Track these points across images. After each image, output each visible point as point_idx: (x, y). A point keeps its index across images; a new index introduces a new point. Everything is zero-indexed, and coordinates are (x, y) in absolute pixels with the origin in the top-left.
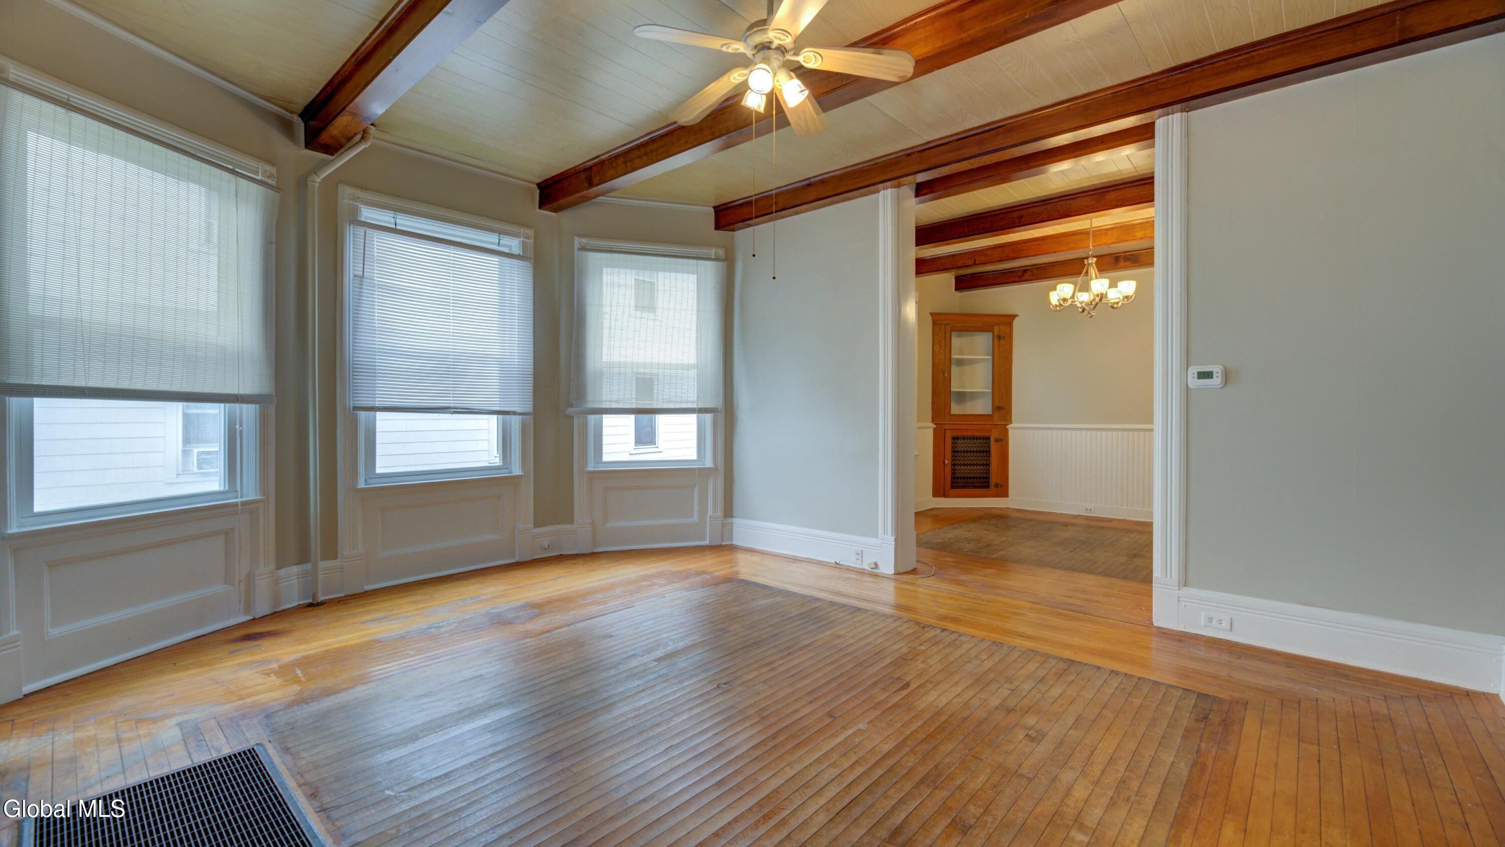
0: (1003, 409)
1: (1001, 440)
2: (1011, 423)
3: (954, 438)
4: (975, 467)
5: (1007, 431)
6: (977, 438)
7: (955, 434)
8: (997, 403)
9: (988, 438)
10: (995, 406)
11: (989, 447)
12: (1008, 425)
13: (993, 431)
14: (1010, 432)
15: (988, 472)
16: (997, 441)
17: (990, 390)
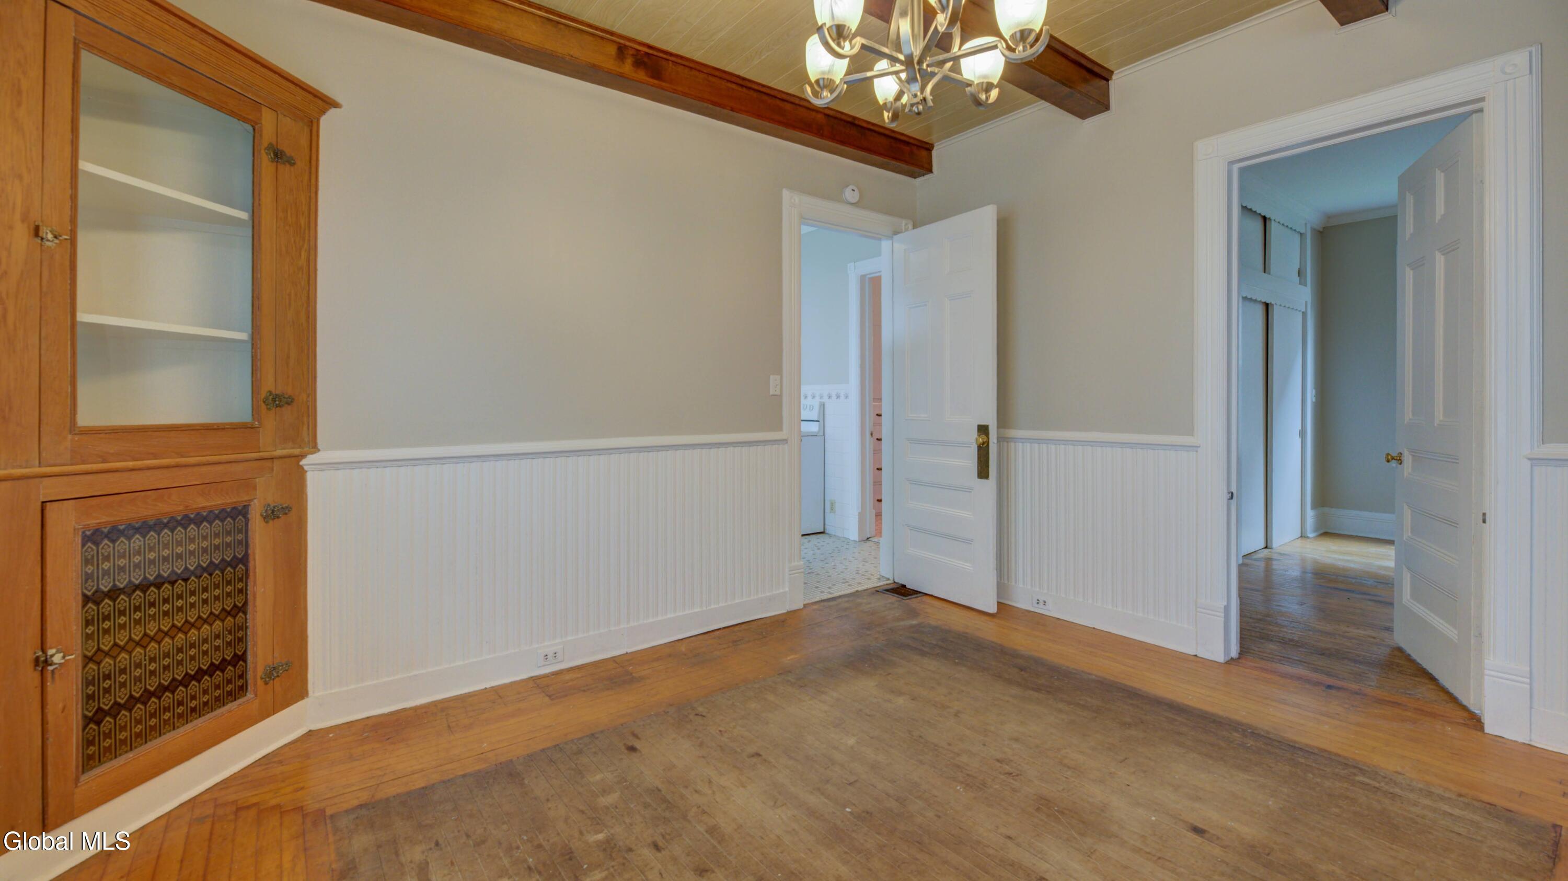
0: (290, 401)
1: (286, 510)
2: (315, 448)
3: (93, 537)
4: (193, 634)
5: (301, 474)
6: (198, 519)
7: (100, 518)
8: (269, 384)
9: (240, 513)
10: (263, 394)
11: (245, 544)
12: (303, 456)
13: (260, 481)
14: (310, 476)
15: (240, 635)
16: (271, 514)
17: (244, 336)
